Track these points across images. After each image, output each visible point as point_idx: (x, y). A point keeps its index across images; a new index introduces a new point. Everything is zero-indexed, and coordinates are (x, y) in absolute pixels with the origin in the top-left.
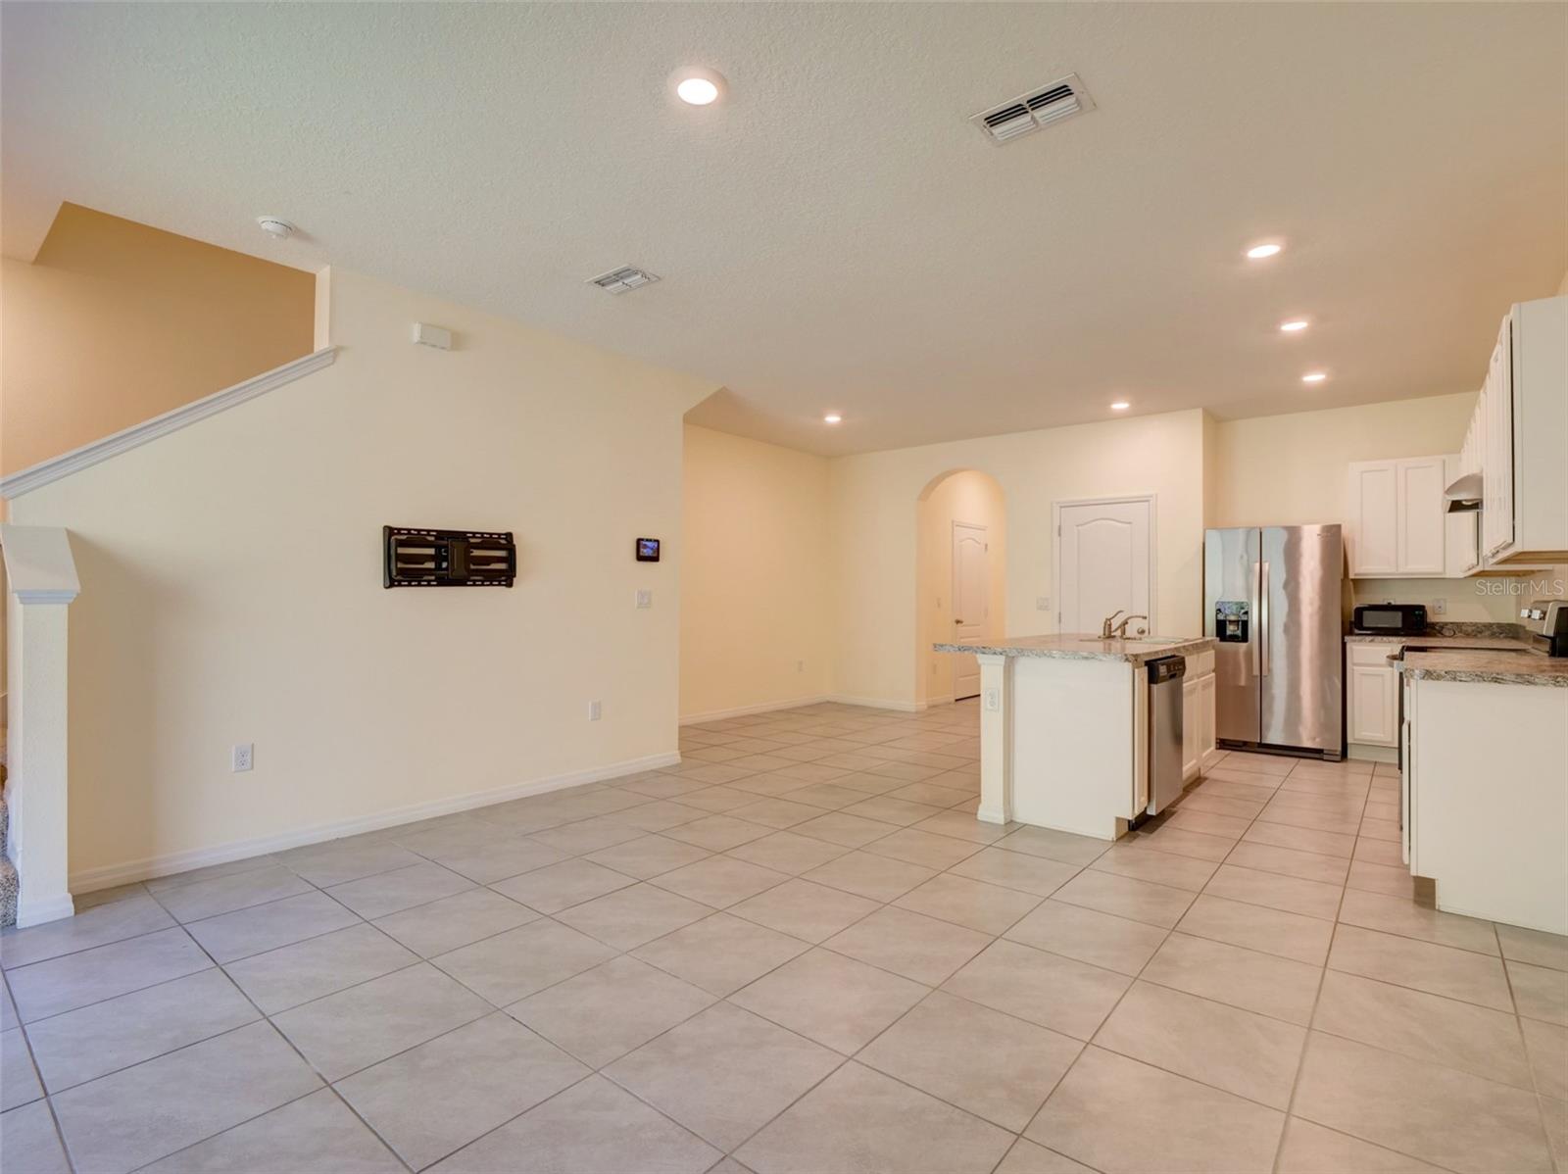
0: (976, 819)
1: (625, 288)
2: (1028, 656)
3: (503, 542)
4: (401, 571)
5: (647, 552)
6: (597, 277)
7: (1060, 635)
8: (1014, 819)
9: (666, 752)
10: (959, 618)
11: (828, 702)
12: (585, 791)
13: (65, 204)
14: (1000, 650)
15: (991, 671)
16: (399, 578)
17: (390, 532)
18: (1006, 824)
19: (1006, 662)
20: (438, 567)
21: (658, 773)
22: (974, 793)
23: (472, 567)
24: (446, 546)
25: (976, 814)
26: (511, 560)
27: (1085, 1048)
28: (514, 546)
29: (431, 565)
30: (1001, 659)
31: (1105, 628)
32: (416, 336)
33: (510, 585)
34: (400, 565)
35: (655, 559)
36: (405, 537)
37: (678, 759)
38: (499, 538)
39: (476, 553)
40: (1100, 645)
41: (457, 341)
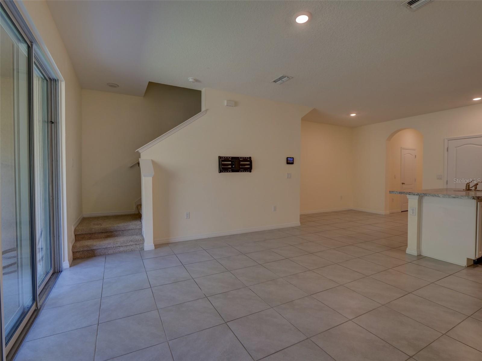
0: (406, 253)
1: (282, 82)
2: (428, 196)
3: (249, 159)
4: (223, 168)
5: (290, 161)
6: (274, 80)
7: (447, 189)
8: (421, 254)
9: (296, 222)
10: (403, 182)
11: (352, 210)
12: (271, 231)
13: (149, 82)
14: (417, 194)
15: (413, 202)
16: (222, 170)
17: (220, 158)
18: (418, 256)
19: (419, 198)
20: (232, 167)
21: (293, 228)
22: (405, 244)
23: (241, 167)
24: (234, 161)
25: (405, 251)
26: (251, 164)
27: (442, 335)
28: (252, 161)
29: (230, 166)
30: (417, 197)
31: (466, 186)
32: (226, 104)
33: (250, 172)
34: (223, 167)
35: (292, 163)
36: (223, 159)
37: (300, 225)
38: (248, 158)
39: (242, 163)
40: (464, 193)
41: (236, 104)
